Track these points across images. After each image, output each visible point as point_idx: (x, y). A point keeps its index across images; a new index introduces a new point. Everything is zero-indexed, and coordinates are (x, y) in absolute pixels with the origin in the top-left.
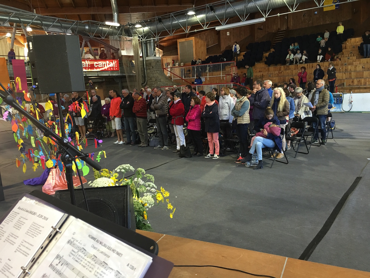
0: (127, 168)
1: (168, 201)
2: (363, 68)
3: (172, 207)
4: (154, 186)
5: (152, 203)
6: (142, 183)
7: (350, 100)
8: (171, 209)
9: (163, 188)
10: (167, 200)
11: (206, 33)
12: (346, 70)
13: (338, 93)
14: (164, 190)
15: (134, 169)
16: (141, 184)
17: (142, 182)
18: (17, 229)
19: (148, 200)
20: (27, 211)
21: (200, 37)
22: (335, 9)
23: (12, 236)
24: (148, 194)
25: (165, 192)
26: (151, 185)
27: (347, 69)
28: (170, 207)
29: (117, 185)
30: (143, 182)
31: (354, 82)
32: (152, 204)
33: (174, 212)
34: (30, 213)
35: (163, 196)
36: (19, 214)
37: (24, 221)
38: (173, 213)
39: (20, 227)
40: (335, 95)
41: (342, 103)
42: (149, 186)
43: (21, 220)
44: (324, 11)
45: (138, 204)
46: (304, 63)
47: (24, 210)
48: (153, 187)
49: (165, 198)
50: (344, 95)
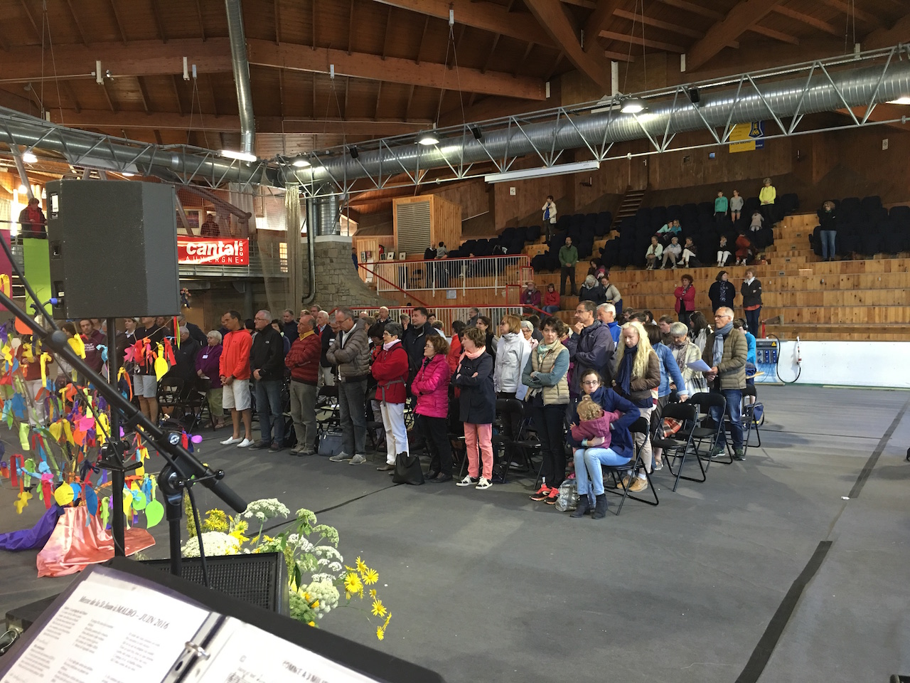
0: (273, 508)
1: (374, 594)
2: (821, 283)
3: (382, 611)
4: (338, 555)
5: (334, 600)
6: (309, 548)
7: (794, 355)
8: (382, 615)
9: (361, 561)
10: (372, 592)
11: (462, 188)
12: (783, 286)
13: (767, 339)
14: (365, 566)
15: (289, 512)
16: (306, 550)
17: (307, 545)
18: (87, 650)
19: (325, 591)
20: (109, 607)
21: (447, 195)
22: (755, 149)
23: (73, 667)
24: (324, 575)
25: (367, 570)
26: (328, 554)
27: (786, 285)
28: (378, 609)
29: (247, 551)
30: (311, 545)
31: (802, 316)
32: (334, 603)
33: (388, 622)
34: (119, 610)
35: (362, 581)
36: (85, 614)
37: (105, 630)
38: (385, 627)
39: (94, 644)
40: (761, 344)
41: (777, 362)
42: (324, 555)
43: (93, 628)
44: (731, 152)
45: (299, 601)
46: (687, 266)
47: (100, 604)
48: (334, 559)
49: (367, 588)
50: (782, 344)
